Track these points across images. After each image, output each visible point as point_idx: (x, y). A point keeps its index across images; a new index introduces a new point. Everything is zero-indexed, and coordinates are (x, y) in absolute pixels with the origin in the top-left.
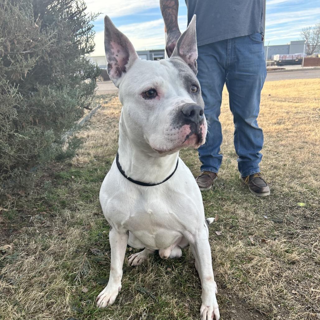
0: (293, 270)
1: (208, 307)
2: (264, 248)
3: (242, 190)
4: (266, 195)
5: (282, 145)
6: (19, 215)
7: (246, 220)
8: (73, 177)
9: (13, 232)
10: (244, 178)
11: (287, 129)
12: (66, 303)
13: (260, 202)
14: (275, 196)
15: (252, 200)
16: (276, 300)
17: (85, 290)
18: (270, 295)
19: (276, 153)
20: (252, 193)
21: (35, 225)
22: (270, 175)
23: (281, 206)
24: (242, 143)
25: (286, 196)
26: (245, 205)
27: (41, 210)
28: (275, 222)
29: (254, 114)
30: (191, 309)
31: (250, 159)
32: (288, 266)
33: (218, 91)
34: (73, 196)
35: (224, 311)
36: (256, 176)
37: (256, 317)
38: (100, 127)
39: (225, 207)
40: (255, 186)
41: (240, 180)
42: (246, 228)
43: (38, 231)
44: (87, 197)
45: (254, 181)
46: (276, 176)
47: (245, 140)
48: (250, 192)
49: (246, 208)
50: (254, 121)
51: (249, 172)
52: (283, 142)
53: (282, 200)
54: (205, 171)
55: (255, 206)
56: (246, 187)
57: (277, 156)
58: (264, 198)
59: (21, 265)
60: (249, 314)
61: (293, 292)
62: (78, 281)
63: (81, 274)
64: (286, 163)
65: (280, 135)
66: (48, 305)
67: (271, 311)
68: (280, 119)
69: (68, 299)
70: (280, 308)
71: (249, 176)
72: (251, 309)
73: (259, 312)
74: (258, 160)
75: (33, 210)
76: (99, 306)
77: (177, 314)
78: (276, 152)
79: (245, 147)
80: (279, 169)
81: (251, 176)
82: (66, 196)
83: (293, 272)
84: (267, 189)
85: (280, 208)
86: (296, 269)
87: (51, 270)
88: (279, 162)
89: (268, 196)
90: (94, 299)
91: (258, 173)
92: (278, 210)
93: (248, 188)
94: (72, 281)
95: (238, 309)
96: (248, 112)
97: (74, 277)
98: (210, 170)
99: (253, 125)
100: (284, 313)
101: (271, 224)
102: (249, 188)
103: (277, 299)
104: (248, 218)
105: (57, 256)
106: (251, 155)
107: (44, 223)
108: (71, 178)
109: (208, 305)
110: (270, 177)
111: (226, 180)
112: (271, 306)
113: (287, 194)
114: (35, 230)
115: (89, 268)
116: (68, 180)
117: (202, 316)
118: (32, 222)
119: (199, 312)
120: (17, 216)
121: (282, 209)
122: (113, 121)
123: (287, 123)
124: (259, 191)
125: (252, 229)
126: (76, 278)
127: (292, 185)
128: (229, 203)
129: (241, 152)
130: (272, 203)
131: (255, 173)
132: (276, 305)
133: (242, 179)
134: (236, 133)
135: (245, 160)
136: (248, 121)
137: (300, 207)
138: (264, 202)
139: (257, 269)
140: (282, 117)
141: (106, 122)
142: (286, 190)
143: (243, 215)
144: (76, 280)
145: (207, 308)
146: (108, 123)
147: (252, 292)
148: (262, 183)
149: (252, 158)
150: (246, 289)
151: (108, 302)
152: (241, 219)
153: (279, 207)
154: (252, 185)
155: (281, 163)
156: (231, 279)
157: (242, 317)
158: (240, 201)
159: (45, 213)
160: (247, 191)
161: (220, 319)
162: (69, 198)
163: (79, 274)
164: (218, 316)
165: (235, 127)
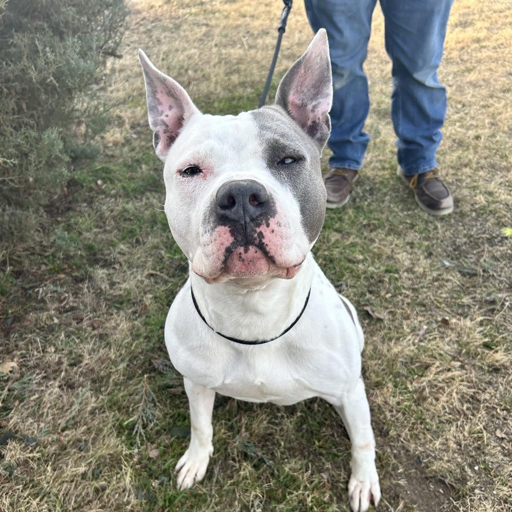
0: (496, 385)
1: (361, 482)
2: (447, 339)
3: (403, 201)
4: (446, 212)
5: (470, 83)
6: (19, 282)
7: (413, 273)
8: (99, 182)
9: (13, 323)
11: (478, 41)
12: (125, 485)
13: (436, 228)
14: (462, 215)
15: (422, 226)
16: (472, 457)
17: (154, 454)
18: (460, 446)
19: (459, 106)
20: (421, 209)
21: (49, 305)
22: (452, 165)
23: (471, 236)
24: (406, 115)
25: (482, 212)
26: (412, 236)
27: (54, 268)
28: (464, 275)
31: (421, 145)
32: (488, 377)
34: (105, 231)
35: (387, 483)
36: (430, 176)
37: (439, 492)
38: (132, 42)
39: (376, 245)
40: (427, 195)
41: (399, 179)
42: (414, 290)
43: (56, 321)
44: (131, 231)
45: (426, 185)
46: (461, 165)
47: (412, 109)
48: (417, 205)
49: (412, 245)
50: (432, 74)
51: (417, 168)
52: (472, 77)
53: (474, 223)
54: (338, 168)
55: (427, 239)
56: (411, 194)
57: (462, 114)
58: (442, 219)
59: (39, 403)
60: (428, 487)
61: (499, 433)
62: (140, 433)
63: (143, 420)
64: (480, 132)
65: (465, 57)
66: (97, 491)
67: (463, 480)
68: (464, 15)
69: (128, 479)
70: (478, 473)
71: (416, 176)
72: (431, 477)
73: (443, 482)
74: (434, 146)
75: (40, 268)
76: (180, 487)
77: (312, 502)
78: (460, 102)
79: (411, 121)
80: (468, 149)
81: (422, 176)
82: (95, 233)
83: (496, 391)
84: (448, 203)
85: (471, 242)
86: (502, 384)
87: (92, 413)
88: (468, 129)
89: (449, 215)
90: (171, 474)
91: (433, 169)
92: (468, 246)
93: (414, 196)
94: (130, 434)
95: (408, 477)
96: (420, 62)
97: (131, 427)
98: (347, 167)
99: (429, 82)
100: (485, 483)
101: (455, 279)
102: (416, 198)
103: (474, 453)
104: (416, 269)
105: (98, 382)
106: (424, 137)
107: (65, 299)
108: (96, 184)
109: (361, 478)
110: (452, 168)
111: (374, 179)
112: (463, 469)
113: (483, 208)
114: (51, 318)
115: (155, 405)
116: (91, 190)
117: (352, 498)
118: (43, 301)
119: (347, 489)
120: (16, 285)
121: (475, 243)
122: (155, 27)
123: (479, 24)
124: (433, 205)
125: (425, 292)
126: (136, 429)
127: (492, 187)
128: (381, 233)
129: (405, 132)
130: (456, 229)
131: (428, 169)
132: (471, 466)
134: (395, 96)
135: (412, 147)
136: (418, 76)
137: (506, 238)
138: (443, 227)
139: (436, 389)
140: (469, 7)
141: (142, 29)
142: (481, 199)
143: (407, 263)
144: (137, 432)
145: (359, 484)
146: (145, 33)
147: (431, 441)
148: (439, 188)
149: (424, 143)
150: (421, 436)
151: (195, 479)
152: (404, 272)
153: (468, 238)
154: (422, 194)
155: (472, 133)
156: (395, 412)
157: (415, 494)
158: (401, 227)
159: (62, 276)
160: (413, 203)
161: (381, 500)
162: (99, 236)
163: (140, 421)
164: (378, 496)
165: (395, 85)
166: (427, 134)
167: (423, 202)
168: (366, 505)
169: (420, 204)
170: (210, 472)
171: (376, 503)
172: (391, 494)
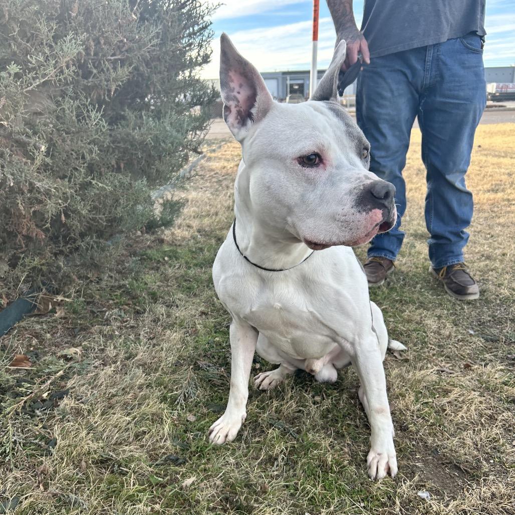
1: (379, 454)
2: (468, 377)
3: (433, 289)
4: (472, 298)
5: (499, 224)
6: (89, 308)
7: (440, 334)
8: (166, 258)
9: (79, 331)
10: (437, 270)
11: (508, 200)
12: (163, 434)
13: (463, 309)
14: (487, 302)
15: (449, 306)
16: (487, 453)
17: (192, 418)
18: (477, 446)
19: (488, 236)
20: (450, 295)
21: (113, 324)
22: (480, 269)
23: (496, 316)
24: (439, 216)
25: (505, 301)
26: (438, 312)
27: (121, 302)
28: (487, 340)
29: (461, 167)
30: (354, 455)
31: (449, 240)
32: (506, 405)
33: (404, 129)
34: (168, 286)
35: (404, 462)
36: (457, 268)
37: (454, 474)
38: (204, 187)
39: (406, 313)
40: (456, 283)
41: (431, 274)
42: (439, 346)
43: (117, 333)
44: (189, 288)
45: (453, 275)
46: (489, 270)
47: (443, 209)
48: (446, 292)
49: (439, 317)
50: (460, 178)
51: (446, 261)
52: (502, 220)
53: (499, 308)
54: (375, 257)
55: (454, 314)
56: (441, 285)
57: (490, 241)
58: (469, 303)
59: (95, 378)
60: (444, 470)
62: (181, 405)
63: (185, 396)
64: (505, 251)
65: (496, 209)
66: (137, 436)
67: (479, 468)
68: (496, 185)
69: (167, 428)
70: (494, 465)
71: (445, 268)
72: (447, 463)
73: (459, 468)
74: (462, 243)
75: (108, 302)
76: (212, 442)
77: (331, 461)
78: (489, 234)
79: (442, 219)
80: (495, 260)
81: (450, 268)
82: (158, 286)
84: (474, 289)
85: (495, 320)
87: (140, 388)
88: (495, 249)
90: (205, 430)
91: (460, 262)
92: (491, 323)
93: (443, 285)
94: (172, 404)
95: (425, 462)
96: (451, 164)
97: (174, 399)
98: (383, 255)
99: (458, 185)
100: (500, 472)
101: (479, 342)
102: (445, 287)
103: (489, 451)
104: (442, 331)
105: (148, 368)
106: (452, 233)
107: (127, 321)
108: (164, 259)
109: (379, 451)
110: (479, 271)
111: (407, 273)
112: (479, 460)
113: (508, 298)
114: (113, 331)
115: (197, 388)
116: (159, 262)
117: (370, 467)
118: (108, 319)
119: (366, 461)
120: (85, 309)
121: (499, 322)
122: (225, 179)
123: (509, 191)
124: (461, 291)
125: (450, 348)
126: (178, 400)
128: (412, 307)
129: (436, 228)
130: (482, 311)
131: (456, 263)
132: (487, 460)
133: (434, 273)
134: (428, 197)
135: (442, 242)
136: (450, 178)
138: (468, 309)
139: (456, 406)
140: (501, 181)
141: (214, 180)
142: (505, 292)
143: (434, 327)
144: (178, 403)
145: (378, 456)
146: (217, 182)
147: (448, 439)
148: (465, 278)
149: (453, 238)
150: (439, 434)
151: (227, 436)
152: (431, 333)
153: (493, 318)
154: (450, 283)
155: (498, 252)
156: (415, 418)
157: (431, 474)
158: (431, 305)
159: (127, 307)
160: (442, 291)
161: (398, 474)
162: (162, 288)
163: (182, 395)
164: (395, 470)
165: (428, 188)
166: (454, 230)
167: (450, 289)
168: (382, 473)
169: (448, 291)
170: (240, 434)
171: (393, 475)
172: (407, 471)
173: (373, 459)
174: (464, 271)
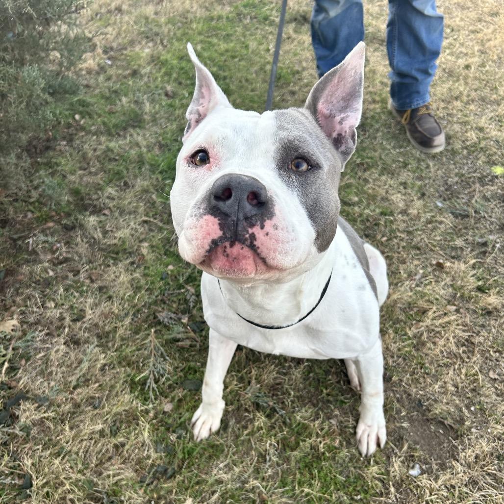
0: (489, 328)
1: (369, 427)
2: (442, 283)
3: (395, 137)
4: (437, 150)
6: (6, 231)
7: (408, 215)
8: (77, 117)
9: (5, 277)
10: (401, 111)
12: (144, 440)
13: (428, 167)
14: (454, 152)
15: (413, 164)
16: (469, 398)
17: (168, 407)
18: (458, 388)
20: (413, 146)
21: (42, 257)
22: (443, 98)
23: (463, 175)
25: (473, 150)
27: (42, 216)
28: (456, 216)
30: (342, 430)
31: (416, 79)
32: (481, 321)
34: (90, 173)
35: (392, 426)
36: (423, 111)
37: (439, 432)
40: (420, 132)
42: (409, 233)
43: (51, 273)
44: (118, 173)
45: (418, 121)
46: (452, 98)
47: (408, 40)
48: (409, 141)
49: (405, 185)
51: (411, 103)
53: (465, 161)
55: (420, 178)
56: (402, 130)
58: (434, 157)
59: (46, 360)
60: (429, 428)
61: (492, 375)
62: (153, 388)
63: (154, 375)
64: (470, 60)
66: (116, 447)
67: (462, 421)
69: (146, 434)
70: (474, 414)
71: (409, 112)
72: (432, 419)
73: (443, 423)
74: (429, 79)
75: (26, 216)
76: (197, 438)
77: (324, 448)
79: (407, 52)
80: (458, 80)
81: (415, 111)
82: (80, 176)
83: (489, 333)
85: (462, 181)
86: (494, 327)
87: (102, 369)
89: (441, 153)
90: (186, 426)
91: (426, 104)
92: (459, 186)
93: (406, 132)
94: (142, 389)
95: (411, 420)
97: (144, 382)
99: (428, 11)
100: (481, 423)
101: (448, 220)
102: (408, 134)
103: (470, 395)
104: (410, 211)
105: (104, 338)
106: (419, 70)
107: (57, 249)
108: (74, 118)
109: (369, 423)
110: (443, 101)
111: (365, 113)
112: (461, 410)
113: (474, 145)
114: (45, 270)
115: (165, 360)
116: (69, 126)
117: (360, 441)
118: (34, 252)
119: (355, 433)
121: (466, 183)
124: (426, 142)
125: (420, 235)
126: (148, 385)
127: (483, 122)
128: (374, 173)
129: (400, 64)
130: (448, 168)
131: (422, 105)
132: (468, 407)
133: (395, 113)
134: (391, 24)
135: (407, 81)
137: (497, 177)
138: (435, 165)
142: (472, 135)
143: (401, 205)
144: (149, 387)
145: (367, 428)
147: (431, 385)
149: (419, 76)
150: (421, 380)
151: (210, 429)
152: (398, 214)
153: (460, 177)
154: (414, 131)
155: (461, 62)
156: (395, 358)
157: (418, 435)
158: (394, 166)
159: (51, 224)
160: (404, 140)
161: (387, 443)
162: (85, 179)
163: (152, 376)
164: (383, 439)
165: (392, 13)
166: (422, 66)
167: (415, 139)
168: (373, 448)
169: (412, 141)
170: (224, 423)
171: (382, 446)
172: (396, 436)
173: (364, 432)
174: (429, 114)
